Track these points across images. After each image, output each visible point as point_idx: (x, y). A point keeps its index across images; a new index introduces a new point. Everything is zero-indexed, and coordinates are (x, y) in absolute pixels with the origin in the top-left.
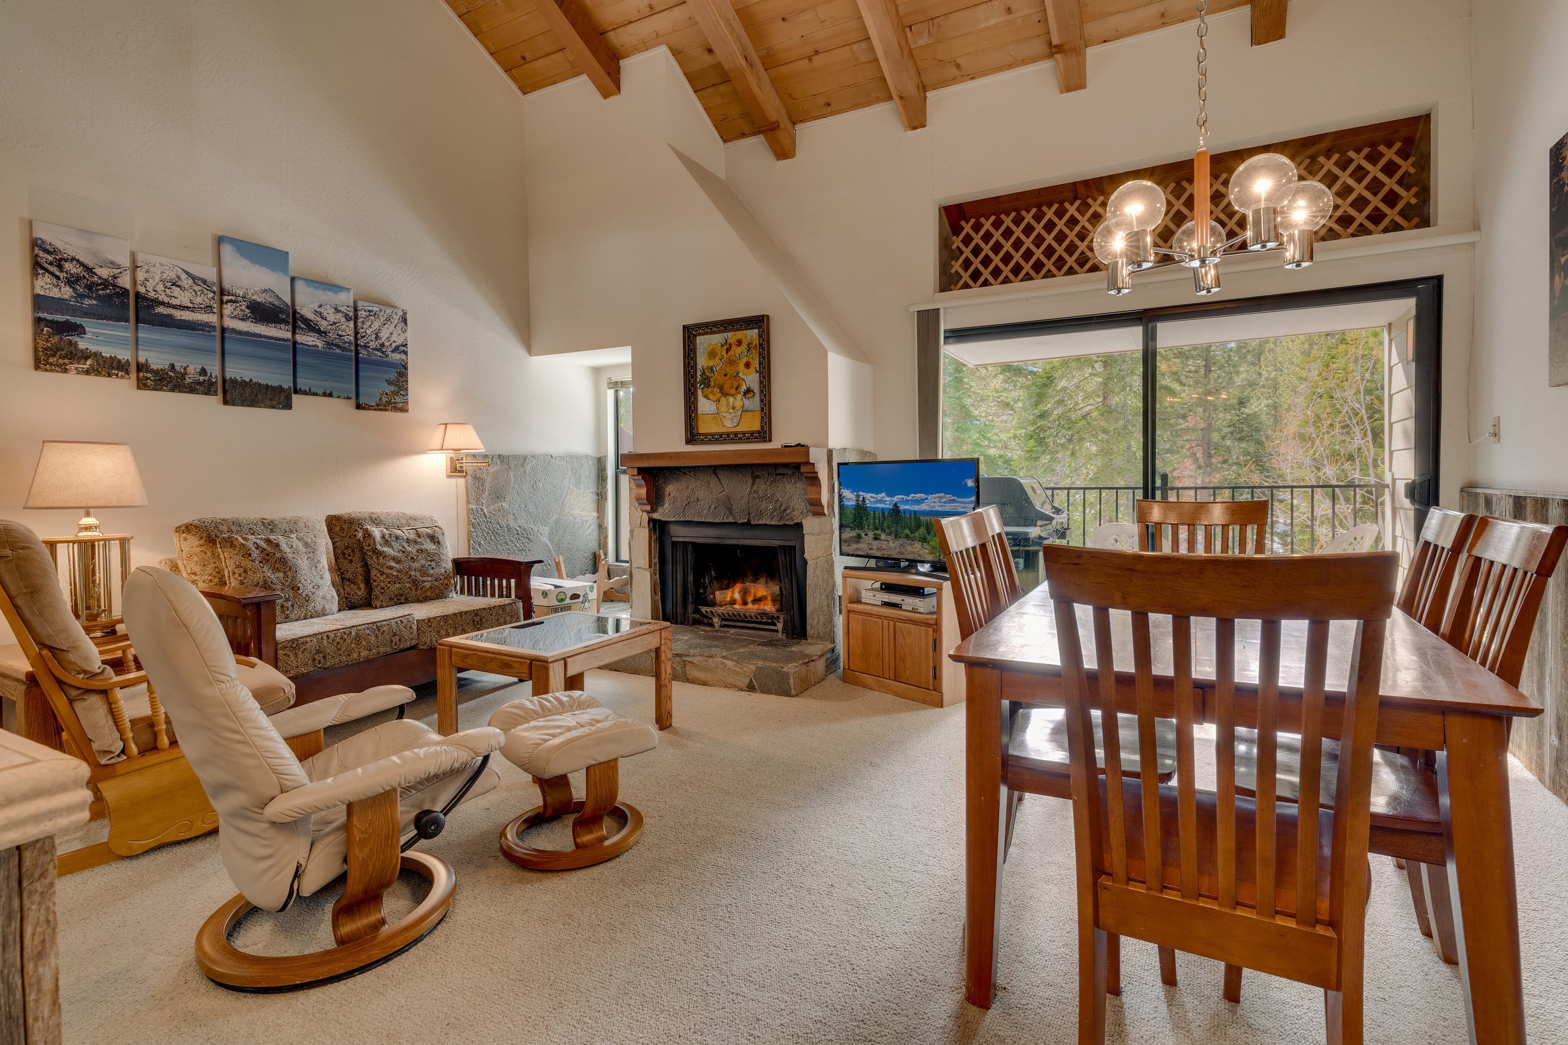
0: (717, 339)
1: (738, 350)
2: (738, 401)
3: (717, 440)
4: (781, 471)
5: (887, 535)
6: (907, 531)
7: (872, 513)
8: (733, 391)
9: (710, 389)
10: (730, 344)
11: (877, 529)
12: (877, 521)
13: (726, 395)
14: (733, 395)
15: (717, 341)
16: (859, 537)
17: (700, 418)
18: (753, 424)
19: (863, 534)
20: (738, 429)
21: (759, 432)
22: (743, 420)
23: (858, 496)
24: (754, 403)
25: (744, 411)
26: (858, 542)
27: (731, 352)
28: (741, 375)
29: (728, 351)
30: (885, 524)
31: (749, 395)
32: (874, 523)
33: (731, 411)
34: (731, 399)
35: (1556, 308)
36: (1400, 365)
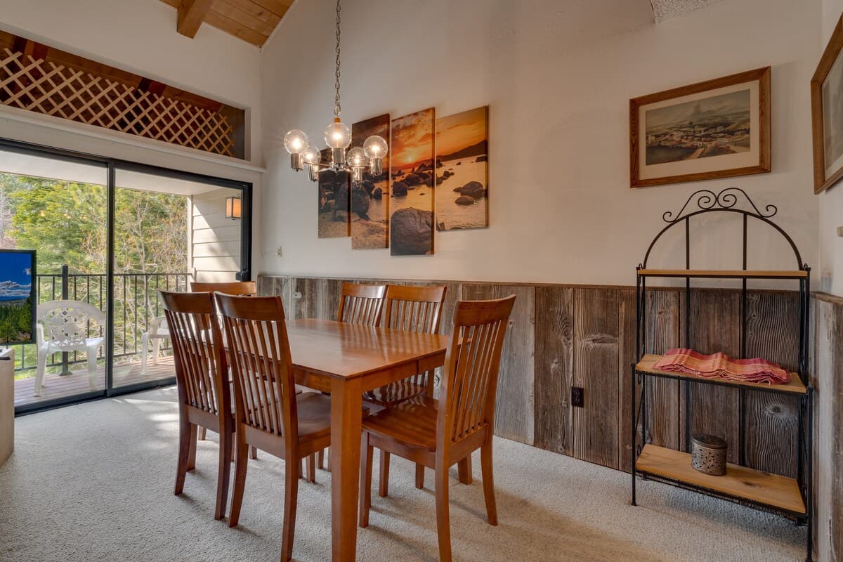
35: (323, 210)
36: (202, 217)
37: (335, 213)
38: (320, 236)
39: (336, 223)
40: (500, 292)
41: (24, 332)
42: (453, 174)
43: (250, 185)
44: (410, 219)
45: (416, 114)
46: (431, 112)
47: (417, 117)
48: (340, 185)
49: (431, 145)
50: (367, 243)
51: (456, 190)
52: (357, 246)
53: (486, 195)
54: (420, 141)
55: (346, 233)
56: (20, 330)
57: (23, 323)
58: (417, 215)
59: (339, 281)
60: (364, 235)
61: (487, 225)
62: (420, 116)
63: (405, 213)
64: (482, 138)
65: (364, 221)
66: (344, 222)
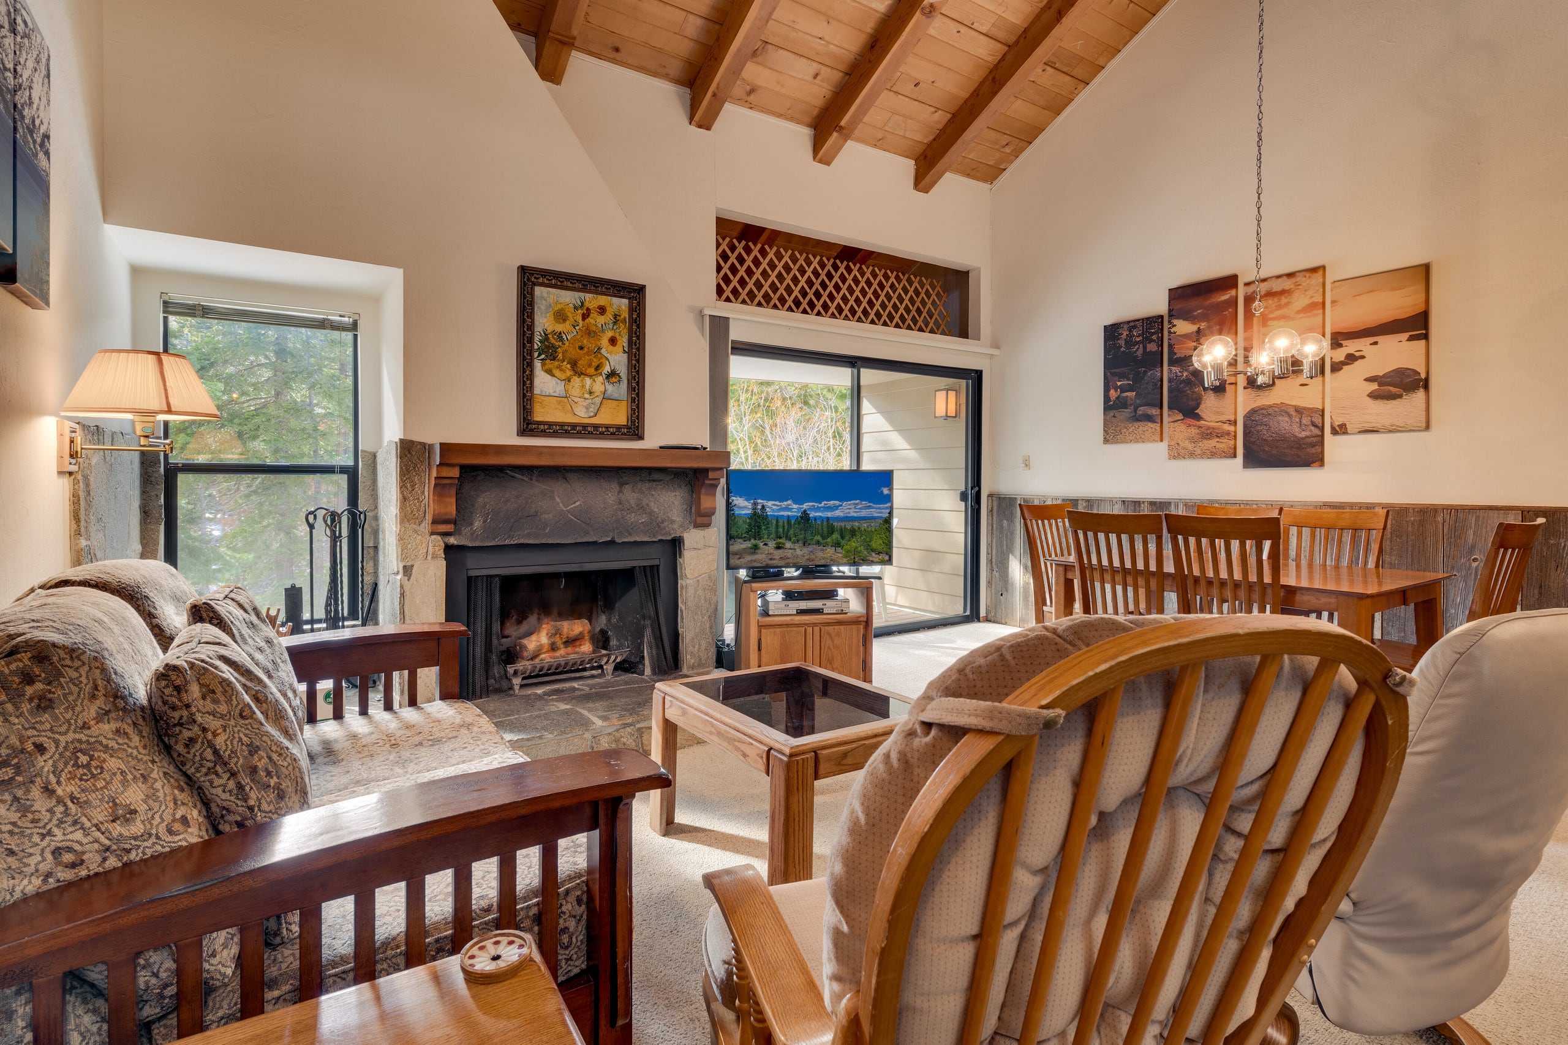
0: (568, 298)
1: (601, 320)
2: (599, 385)
3: (567, 432)
4: (656, 476)
5: (794, 543)
6: (819, 538)
7: (774, 522)
8: (591, 371)
9: (556, 363)
10: (588, 309)
11: (780, 538)
12: (781, 530)
13: (580, 374)
14: (590, 376)
15: (568, 300)
16: (756, 547)
17: (537, 399)
18: (619, 416)
19: (761, 545)
20: (595, 421)
21: (626, 427)
22: (603, 409)
23: (755, 504)
24: (621, 390)
25: (606, 398)
26: (754, 553)
27: (589, 320)
28: (603, 351)
29: (585, 317)
30: (791, 532)
31: (614, 380)
32: (777, 532)
33: (587, 396)
34: (588, 381)
35: (1110, 407)
36: (879, 416)
37: (1135, 410)
38: (1106, 441)
39: (1136, 424)
40: (1453, 518)
41: (879, 553)
42: (1363, 357)
43: (979, 374)
44: (1280, 418)
45: (1290, 275)
46: (1321, 272)
47: (1293, 280)
48: (1145, 373)
49: (1321, 316)
50: (1198, 451)
51: (1369, 380)
52: (1176, 453)
53: (1426, 386)
54: (1299, 312)
55: (1158, 438)
56: (873, 550)
57: (877, 543)
58: (1293, 413)
59: (1143, 502)
60: (1192, 440)
61: (1427, 427)
62: (1299, 278)
63: (1271, 411)
64: (1422, 308)
65: (1193, 422)
66: (1154, 422)
